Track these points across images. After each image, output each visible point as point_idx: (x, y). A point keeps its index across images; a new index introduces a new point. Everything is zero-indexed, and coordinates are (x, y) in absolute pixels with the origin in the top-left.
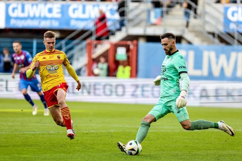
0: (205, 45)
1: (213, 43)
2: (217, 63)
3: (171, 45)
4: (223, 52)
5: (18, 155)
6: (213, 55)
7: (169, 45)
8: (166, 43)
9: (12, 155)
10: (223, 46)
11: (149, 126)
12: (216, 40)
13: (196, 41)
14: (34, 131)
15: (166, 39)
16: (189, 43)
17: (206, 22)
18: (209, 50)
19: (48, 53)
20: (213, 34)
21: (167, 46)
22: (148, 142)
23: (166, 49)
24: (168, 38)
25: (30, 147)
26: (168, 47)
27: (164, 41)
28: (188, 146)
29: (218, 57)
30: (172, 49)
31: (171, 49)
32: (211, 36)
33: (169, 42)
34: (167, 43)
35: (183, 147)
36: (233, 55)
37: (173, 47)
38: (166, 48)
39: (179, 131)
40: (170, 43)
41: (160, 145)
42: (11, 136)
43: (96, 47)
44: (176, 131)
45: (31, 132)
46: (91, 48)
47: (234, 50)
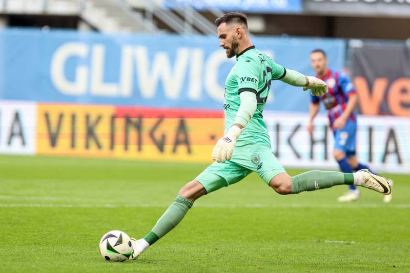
0: (126, 33)
1: (143, 29)
2: (150, 69)
3: (234, 37)
4: (163, 48)
6: (141, 53)
7: (229, 37)
8: (223, 33)
10: (162, 35)
12: (150, 25)
13: (109, 27)
15: (222, 26)
16: (94, 29)
18: (133, 43)
20: (143, 12)
21: (226, 39)
22: (8, 226)
23: (226, 45)
24: (227, 23)
26: (228, 41)
28: (90, 236)
29: (151, 58)
30: (238, 44)
31: (235, 45)
32: (138, 16)
33: (228, 30)
34: (226, 33)
35: (78, 239)
36: (183, 54)
38: (225, 43)
39: (71, 206)
40: (232, 31)
41: (33, 234)
44: (65, 206)
47: (183, 44)
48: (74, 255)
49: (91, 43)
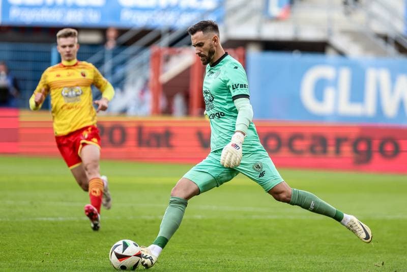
0: (370, 58)
1: (385, 54)
2: (392, 90)
5: (25, 261)
7: (206, 46)
8: (200, 42)
9: (14, 260)
11: (185, 204)
12: (392, 50)
13: (354, 51)
14: (53, 217)
15: (199, 34)
16: (341, 53)
17: (372, 16)
18: (377, 67)
19: (65, 66)
20: (386, 38)
21: (203, 47)
23: (202, 53)
24: (203, 31)
25: (48, 247)
26: (205, 49)
27: (196, 38)
29: (393, 80)
30: (214, 51)
31: (212, 53)
32: (381, 42)
34: (203, 41)
37: (215, 48)
38: (201, 51)
40: (209, 39)
42: (11, 225)
43: (167, 59)
45: (47, 217)
46: (159, 61)
48: (327, 264)
49: (338, 67)
